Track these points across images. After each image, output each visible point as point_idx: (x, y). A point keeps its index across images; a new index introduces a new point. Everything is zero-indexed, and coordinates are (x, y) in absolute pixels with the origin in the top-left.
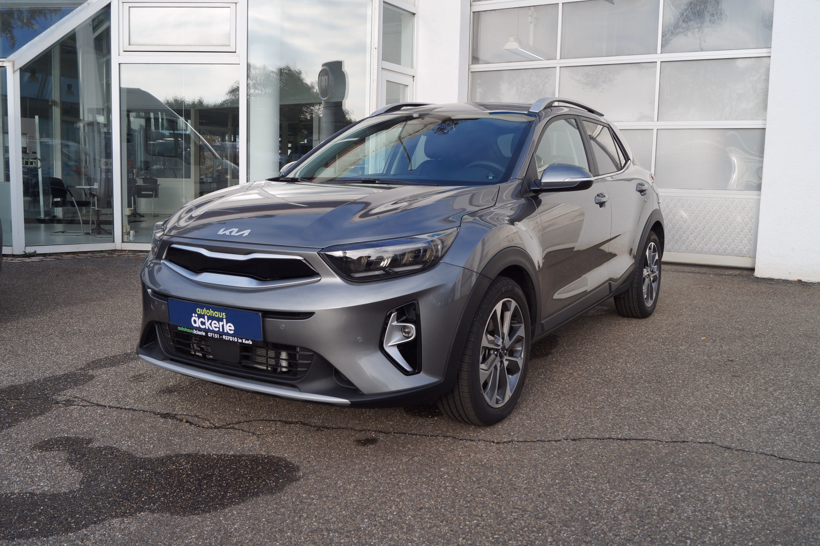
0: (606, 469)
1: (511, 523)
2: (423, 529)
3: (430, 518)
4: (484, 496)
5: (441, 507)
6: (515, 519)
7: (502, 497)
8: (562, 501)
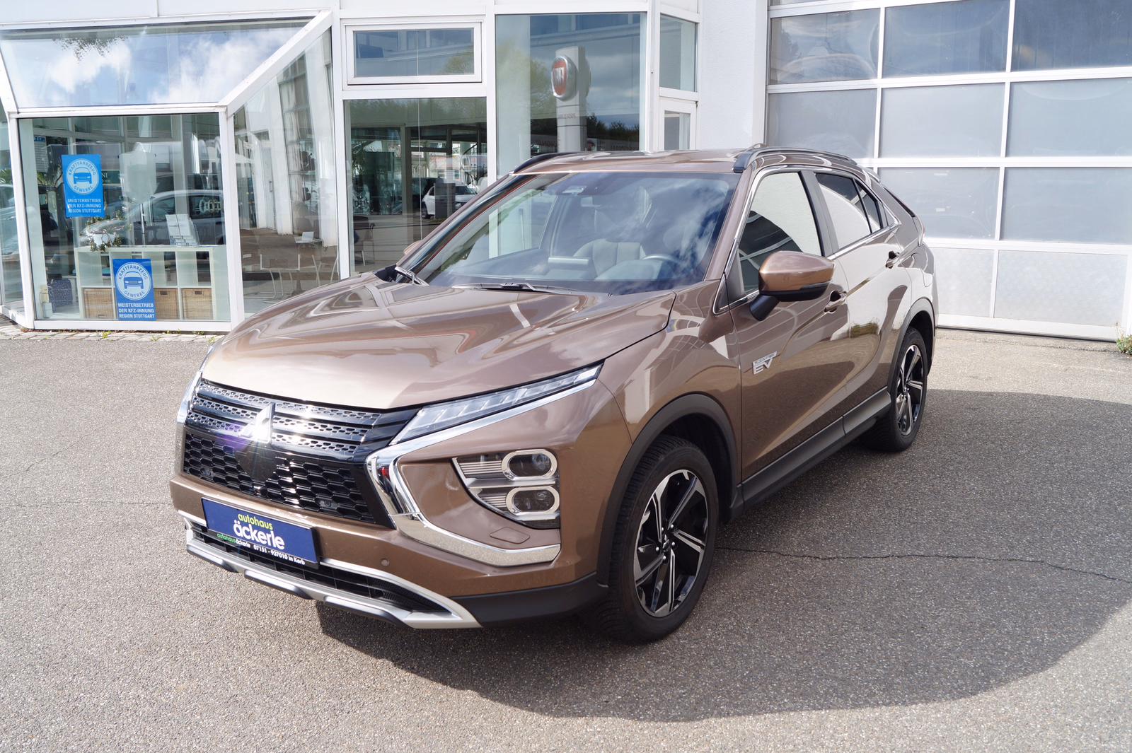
0: (931, 586)
1: (843, 634)
2: (763, 638)
3: (767, 629)
4: (815, 609)
5: (776, 620)
6: (845, 631)
7: (832, 611)
8: (889, 615)
